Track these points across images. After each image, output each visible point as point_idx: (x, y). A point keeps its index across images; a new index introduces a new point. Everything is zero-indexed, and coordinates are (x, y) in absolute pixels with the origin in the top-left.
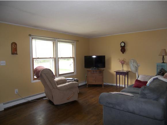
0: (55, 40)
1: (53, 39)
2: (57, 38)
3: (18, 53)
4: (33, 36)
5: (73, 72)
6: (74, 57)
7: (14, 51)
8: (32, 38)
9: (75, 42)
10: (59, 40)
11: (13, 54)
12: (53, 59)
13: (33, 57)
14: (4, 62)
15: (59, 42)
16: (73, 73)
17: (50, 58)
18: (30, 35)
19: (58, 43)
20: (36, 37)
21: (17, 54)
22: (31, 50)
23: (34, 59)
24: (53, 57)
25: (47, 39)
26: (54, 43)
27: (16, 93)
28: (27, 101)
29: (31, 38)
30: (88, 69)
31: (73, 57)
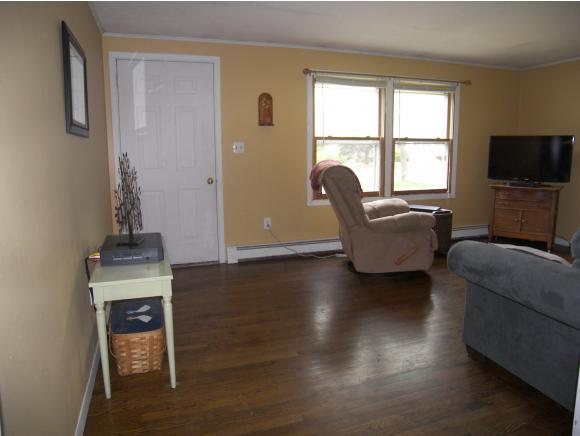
0: (384, 83)
1: (380, 79)
2: (390, 77)
3: (274, 123)
4: (315, 72)
5: (445, 187)
6: (451, 137)
7: (266, 118)
8: (314, 81)
9: (458, 89)
10: (397, 81)
11: (262, 123)
12: (378, 142)
13: (316, 135)
14: (241, 144)
15: (397, 88)
16: (444, 191)
17: (368, 138)
18: (307, 71)
19: (396, 90)
20: (325, 75)
21: (271, 124)
22: (310, 114)
23: (318, 142)
24: (377, 136)
25: (356, 81)
26: (383, 91)
27: (266, 227)
28: (292, 253)
29: (309, 78)
30: (500, 184)
31: (447, 140)
